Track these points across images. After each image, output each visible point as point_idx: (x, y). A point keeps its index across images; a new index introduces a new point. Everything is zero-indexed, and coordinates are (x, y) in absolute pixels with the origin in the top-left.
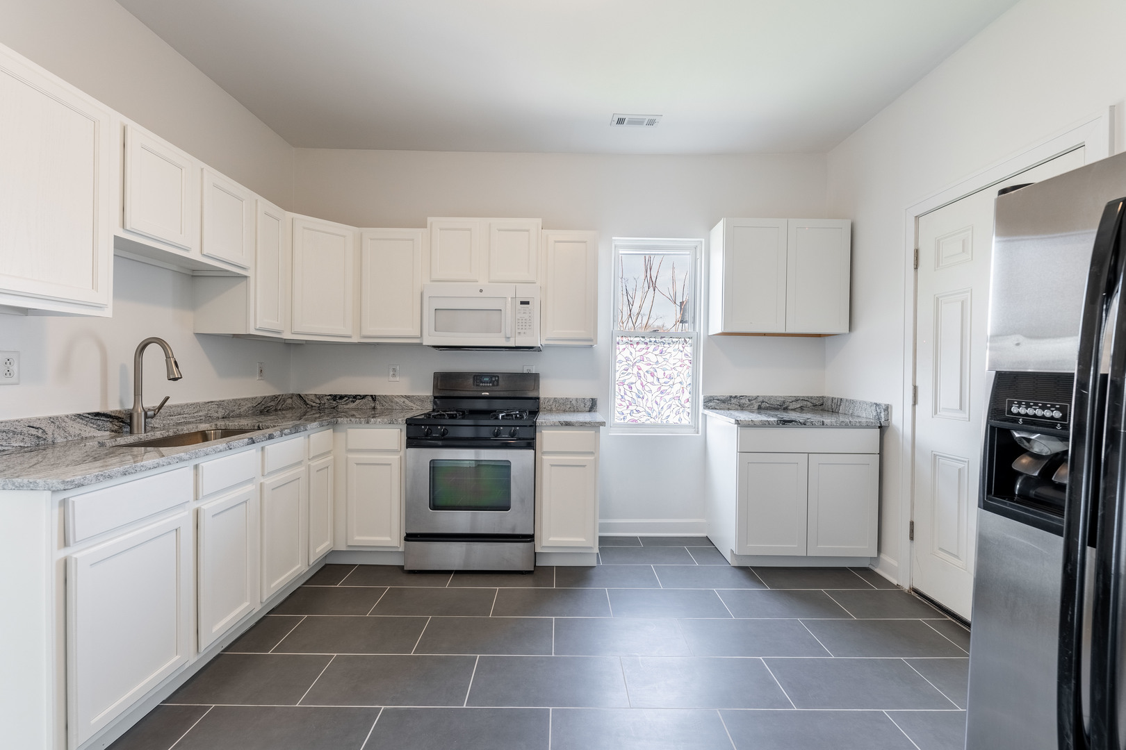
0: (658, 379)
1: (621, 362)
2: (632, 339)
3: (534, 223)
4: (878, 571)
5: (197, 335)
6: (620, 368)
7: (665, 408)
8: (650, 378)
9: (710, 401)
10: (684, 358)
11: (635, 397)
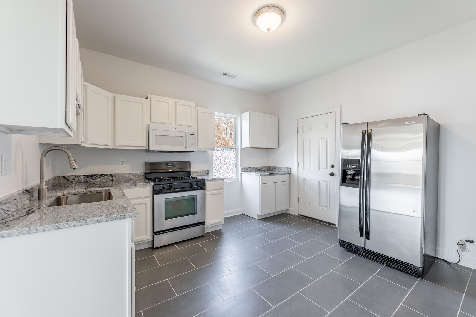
0: (226, 163)
1: (215, 157)
2: (218, 148)
3: (193, 104)
4: (289, 212)
5: (40, 144)
6: (214, 159)
7: (229, 172)
8: (224, 162)
9: (243, 169)
10: (234, 155)
11: (219, 169)
